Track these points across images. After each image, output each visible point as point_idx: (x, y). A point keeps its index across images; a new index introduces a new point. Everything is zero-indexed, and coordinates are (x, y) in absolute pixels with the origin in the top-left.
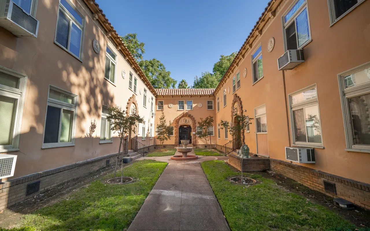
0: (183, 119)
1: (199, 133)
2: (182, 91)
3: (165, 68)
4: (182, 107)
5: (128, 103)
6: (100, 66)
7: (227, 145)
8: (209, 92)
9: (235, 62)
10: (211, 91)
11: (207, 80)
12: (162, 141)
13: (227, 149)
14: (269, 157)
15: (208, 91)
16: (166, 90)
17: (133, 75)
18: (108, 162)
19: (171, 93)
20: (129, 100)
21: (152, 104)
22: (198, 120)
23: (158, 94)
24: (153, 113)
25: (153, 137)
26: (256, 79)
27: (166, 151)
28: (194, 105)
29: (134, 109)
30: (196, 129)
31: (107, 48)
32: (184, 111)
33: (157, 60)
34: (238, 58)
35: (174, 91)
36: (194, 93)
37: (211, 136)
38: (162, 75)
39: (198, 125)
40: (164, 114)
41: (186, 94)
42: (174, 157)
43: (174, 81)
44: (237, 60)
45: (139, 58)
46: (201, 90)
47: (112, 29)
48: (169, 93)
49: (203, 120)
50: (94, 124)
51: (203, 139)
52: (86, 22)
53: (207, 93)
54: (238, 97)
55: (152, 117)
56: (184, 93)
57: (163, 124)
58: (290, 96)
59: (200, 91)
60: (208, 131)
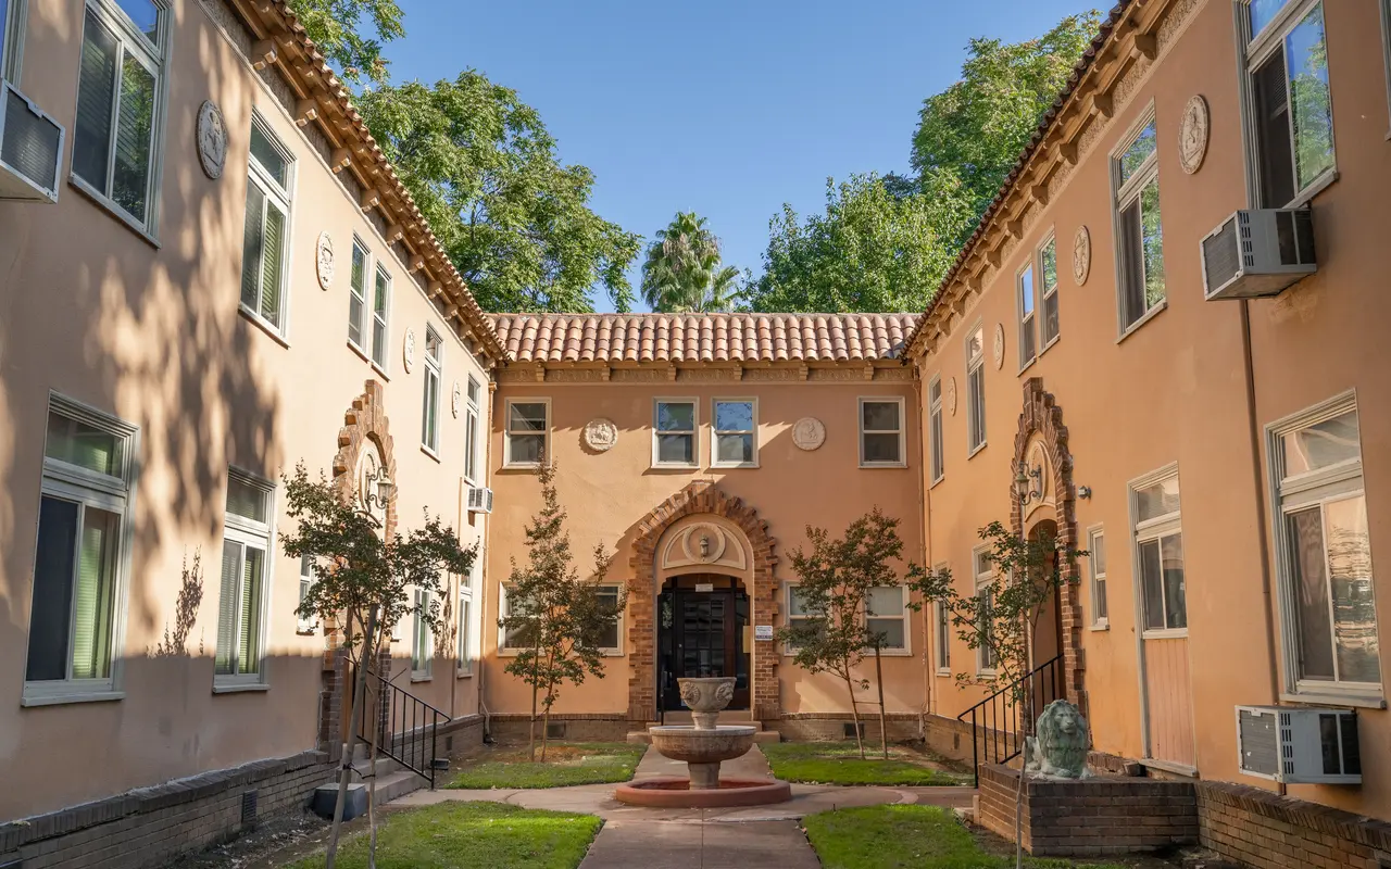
0: (686, 533)
1: (805, 633)
2: (680, 334)
3: (552, 137)
4: (682, 446)
5: (343, 443)
6: (222, 240)
7: (979, 710)
8: (876, 340)
9: (1092, 83)
10: (889, 329)
11: (864, 241)
12: (543, 684)
13: (980, 741)
14: (1197, 775)
15: (869, 334)
16: (563, 324)
17: (368, 252)
18: (249, 803)
19: (606, 345)
20: (350, 420)
21: (472, 422)
22: (793, 541)
23: (513, 356)
24: (480, 492)
25: (472, 660)
26: (1134, 306)
27: (569, 757)
28: (765, 434)
29: (371, 473)
30: (780, 607)
31: (254, 129)
32: (695, 476)
33: (492, 83)
34: (1111, 55)
35: (621, 334)
36: (768, 345)
37: (883, 651)
38: (534, 194)
39: (790, 576)
40: (558, 500)
41: (708, 355)
42: (634, 786)
43: (615, 243)
44: (1100, 67)
45: (359, 70)
46: (816, 322)
47: (283, 26)
48: (591, 345)
49: (829, 540)
50: (195, 579)
51: (832, 676)
52: (176, 21)
53: (856, 344)
54: (1049, 400)
55: (472, 522)
56: (694, 345)
57: (552, 572)
58: (1271, 432)
59: (810, 334)
60: (861, 620)
